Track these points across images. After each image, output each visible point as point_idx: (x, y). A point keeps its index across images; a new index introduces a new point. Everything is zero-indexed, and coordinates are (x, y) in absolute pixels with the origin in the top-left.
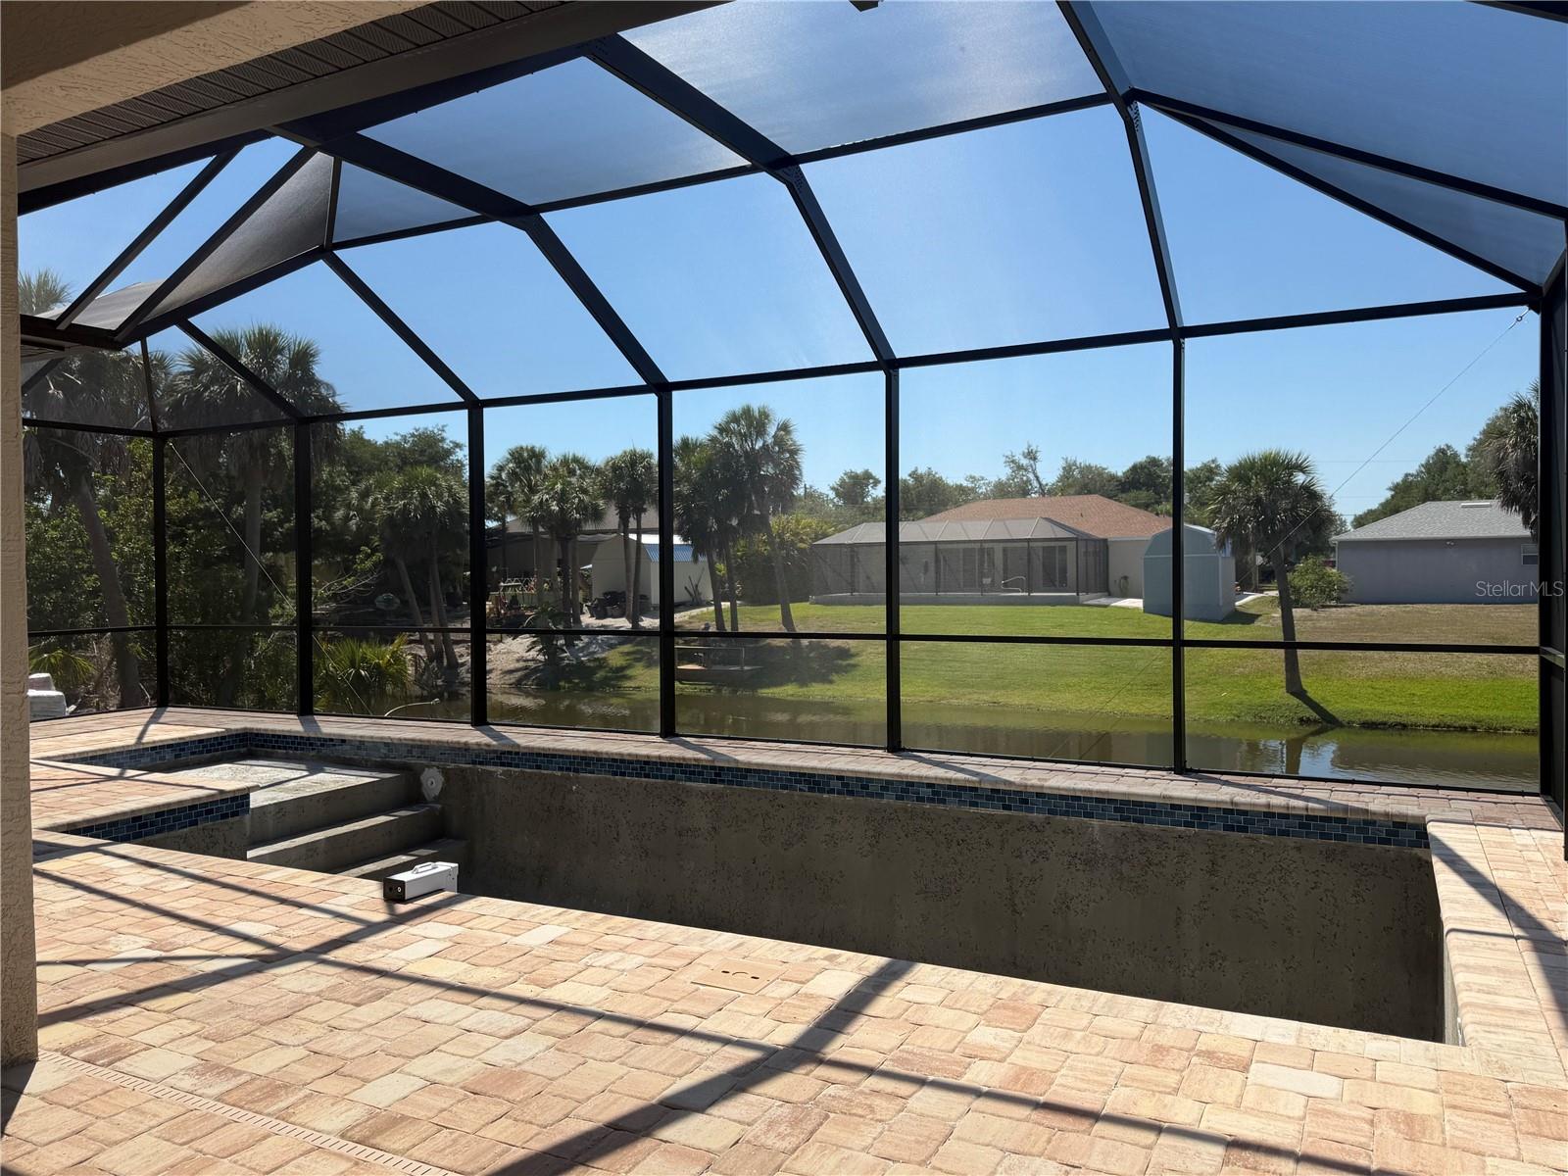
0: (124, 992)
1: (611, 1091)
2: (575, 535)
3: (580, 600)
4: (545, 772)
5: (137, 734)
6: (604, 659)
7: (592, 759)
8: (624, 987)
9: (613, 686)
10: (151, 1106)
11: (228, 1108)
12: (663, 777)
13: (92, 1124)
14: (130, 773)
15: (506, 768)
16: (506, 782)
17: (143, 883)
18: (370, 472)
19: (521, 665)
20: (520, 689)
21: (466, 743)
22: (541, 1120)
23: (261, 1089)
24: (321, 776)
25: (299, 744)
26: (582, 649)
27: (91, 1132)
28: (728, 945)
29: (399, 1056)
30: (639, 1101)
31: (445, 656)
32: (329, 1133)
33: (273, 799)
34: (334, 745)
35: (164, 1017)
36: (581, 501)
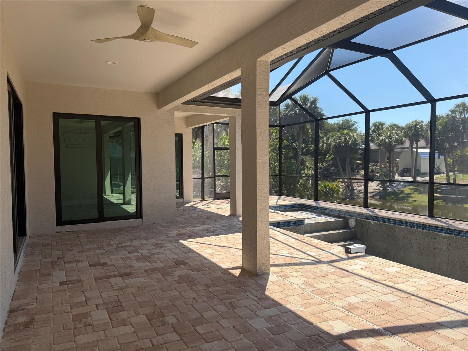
0: (285, 263)
1: (419, 315)
2: (394, 150)
3: (395, 171)
4: (387, 224)
5: (276, 202)
6: (403, 190)
7: (403, 221)
8: (421, 289)
9: (406, 200)
10: (296, 290)
11: (313, 294)
12: (429, 230)
13: (284, 291)
14: (276, 211)
15: (375, 221)
16: (375, 225)
17: (284, 238)
18: (330, 132)
19: (374, 191)
20: (374, 198)
21: (362, 213)
22: (397, 317)
23: (321, 292)
24: (320, 217)
25: (315, 208)
26: (395, 187)
27: (284, 292)
28: (458, 284)
29: (355, 292)
30: (429, 321)
31: (350, 186)
32: (339, 306)
33: (309, 222)
34: (324, 209)
35: (295, 270)
36: (396, 138)
